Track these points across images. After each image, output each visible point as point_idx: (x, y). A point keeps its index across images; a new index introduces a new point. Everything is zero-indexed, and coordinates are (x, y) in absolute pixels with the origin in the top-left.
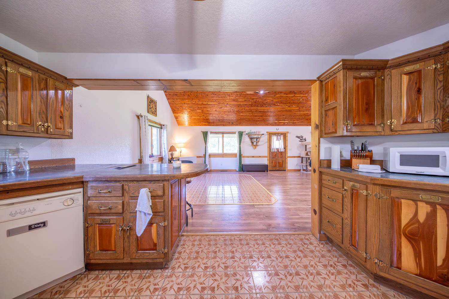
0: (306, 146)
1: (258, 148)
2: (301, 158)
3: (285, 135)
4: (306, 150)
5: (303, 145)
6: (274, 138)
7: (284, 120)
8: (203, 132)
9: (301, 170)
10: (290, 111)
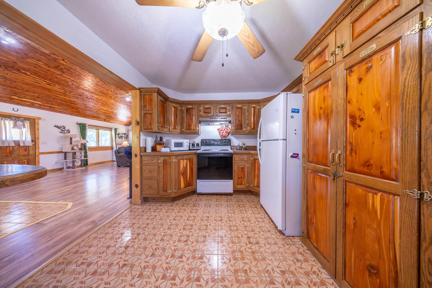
0: (71, 139)
3: (33, 121)
4: (71, 143)
5: (66, 137)
6: (7, 123)
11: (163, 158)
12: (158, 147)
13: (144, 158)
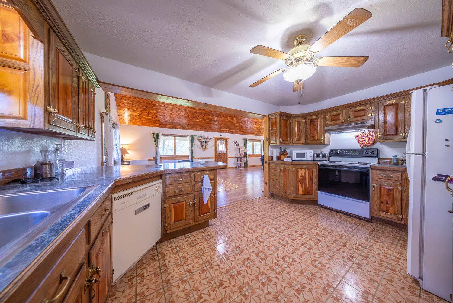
0: (240, 149)
1: (207, 150)
2: (237, 158)
3: (226, 140)
4: (240, 152)
5: (238, 148)
6: (219, 142)
7: (227, 129)
8: (153, 134)
9: (237, 167)
10: (231, 122)
11: (283, 166)
12: (282, 156)
13: (271, 165)
